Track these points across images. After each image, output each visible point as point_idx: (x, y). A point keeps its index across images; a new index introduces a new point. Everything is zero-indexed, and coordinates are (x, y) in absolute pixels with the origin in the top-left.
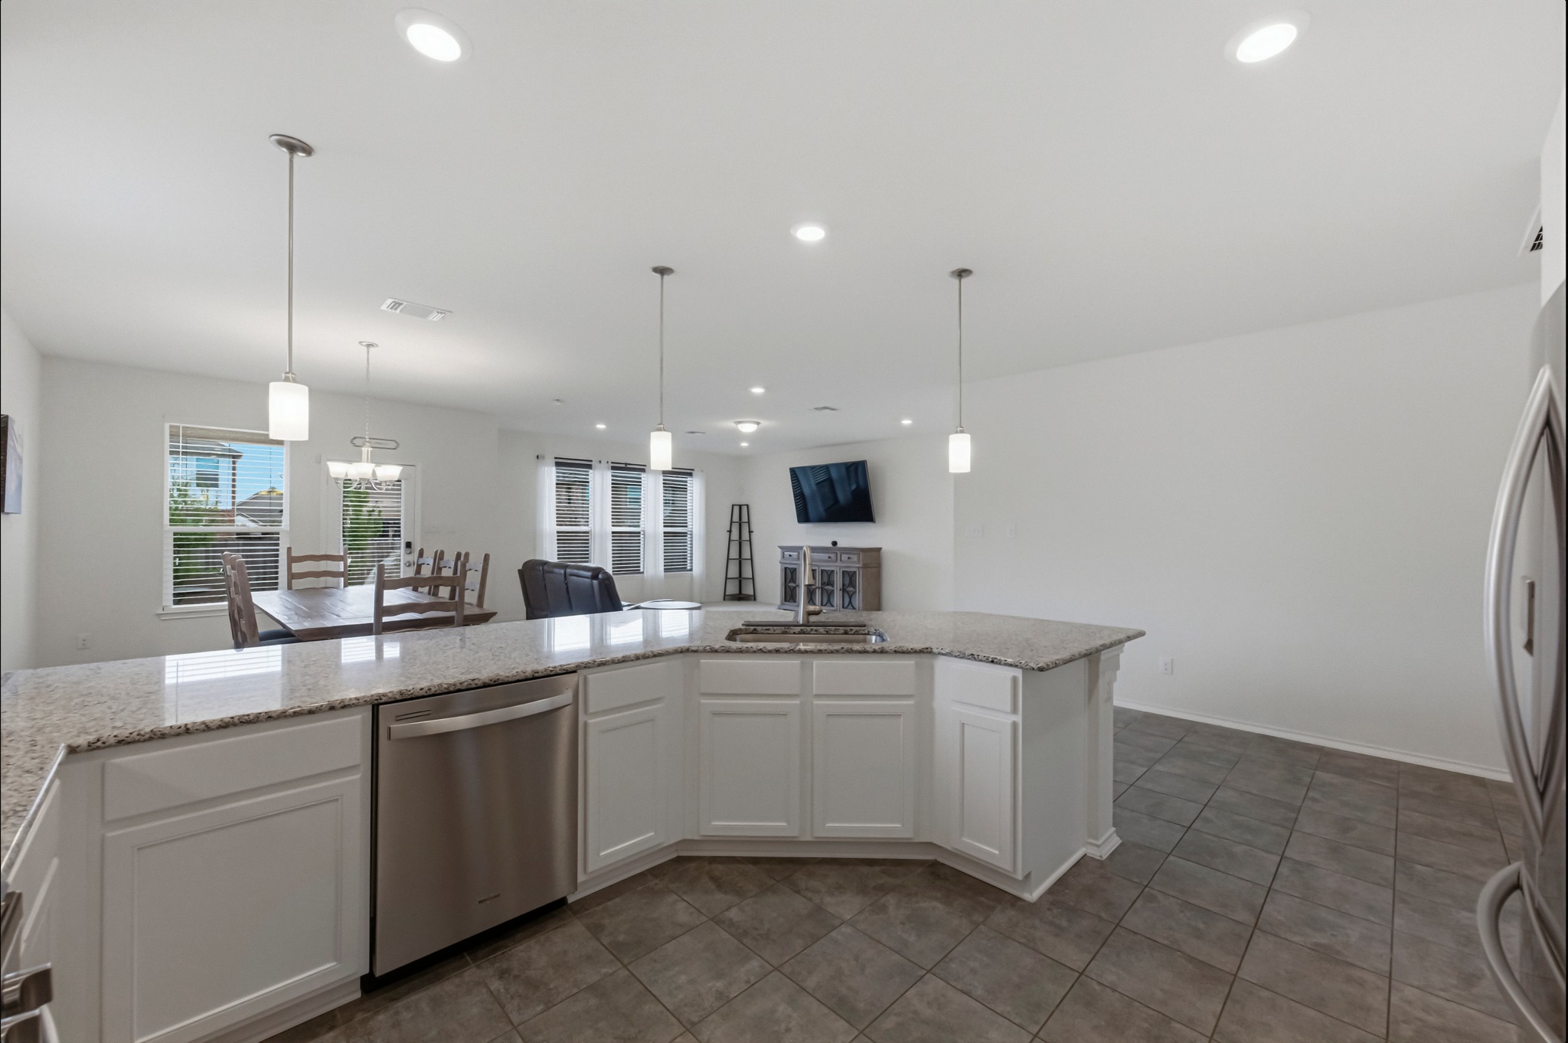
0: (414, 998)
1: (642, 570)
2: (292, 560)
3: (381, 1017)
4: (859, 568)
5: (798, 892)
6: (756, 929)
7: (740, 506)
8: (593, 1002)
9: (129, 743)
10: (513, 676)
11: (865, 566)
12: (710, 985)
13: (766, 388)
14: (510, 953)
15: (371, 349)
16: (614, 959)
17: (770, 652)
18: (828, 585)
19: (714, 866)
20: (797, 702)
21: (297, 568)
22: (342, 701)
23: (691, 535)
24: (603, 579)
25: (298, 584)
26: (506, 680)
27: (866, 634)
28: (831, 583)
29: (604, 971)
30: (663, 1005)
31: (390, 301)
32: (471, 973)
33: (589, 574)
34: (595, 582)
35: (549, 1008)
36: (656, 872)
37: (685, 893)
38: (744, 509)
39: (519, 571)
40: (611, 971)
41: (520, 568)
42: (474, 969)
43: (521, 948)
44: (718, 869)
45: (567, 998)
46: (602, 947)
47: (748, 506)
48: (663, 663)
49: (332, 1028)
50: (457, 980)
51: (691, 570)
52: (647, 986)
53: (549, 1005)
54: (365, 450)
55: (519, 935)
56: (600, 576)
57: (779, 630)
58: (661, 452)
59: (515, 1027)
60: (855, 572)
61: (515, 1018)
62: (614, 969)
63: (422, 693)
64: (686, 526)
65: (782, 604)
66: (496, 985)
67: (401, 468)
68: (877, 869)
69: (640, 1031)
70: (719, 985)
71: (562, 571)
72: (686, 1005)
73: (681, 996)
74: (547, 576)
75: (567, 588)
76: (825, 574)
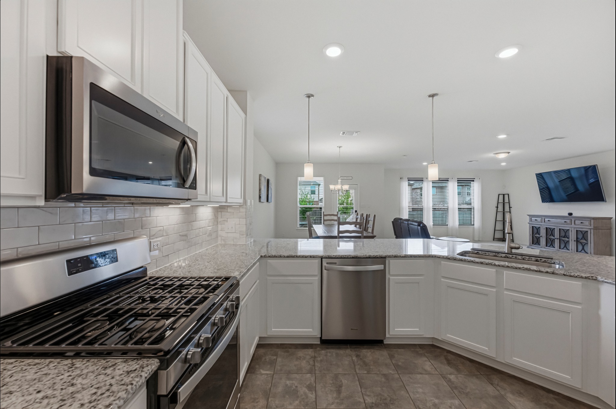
0: (332, 350)
1: (447, 224)
2: (324, 215)
3: (323, 351)
4: (590, 229)
5: (492, 384)
6: (462, 389)
7: (504, 195)
8: (383, 380)
9: (271, 257)
10: (362, 256)
11: (595, 228)
12: (432, 399)
13: (507, 135)
14: (361, 350)
15: (341, 148)
16: (395, 369)
17: (477, 263)
18: (564, 237)
19: (449, 354)
20: (495, 290)
21: (326, 218)
22: (313, 255)
23: (474, 209)
24: (423, 226)
25: (326, 223)
26: (360, 257)
27: (552, 263)
28: (566, 236)
29: (390, 371)
30: (409, 395)
31: (342, 132)
32: (348, 351)
33: (416, 224)
34: (419, 227)
35: (368, 374)
36: (421, 346)
37: (431, 359)
38: (506, 197)
39: (392, 222)
40: (392, 373)
41: (393, 221)
42: (350, 351)
43: (365, 351)
44: (450, 357)
45: (375, 374)
46: (392, 364)
47: (508, 194)
48: (423, 261)
49: (312, 348)
50: (344, 351)
51: (474, 225)
52: (405, 385)
53: (368, 373)
54: (339, 180)
55: (365, 347)
56: (421, 225)
57: (492, 254)
58: (433, 173)
59: (357, 374)
60: (587, 231)
61: (358, 371)
62: (394, 373)
63: (334, 257)
64: (471, 205)
65: (530, 245)
66: (354, 358)
67: (349, 186)
68: (551, 395)
69: (398, 399)
70: (436, 401)
71: (407, 223)
72: (419, 400)
73: (418, 396)
74: (402, 224)
75: (409, 229)
76: (562, 231)
